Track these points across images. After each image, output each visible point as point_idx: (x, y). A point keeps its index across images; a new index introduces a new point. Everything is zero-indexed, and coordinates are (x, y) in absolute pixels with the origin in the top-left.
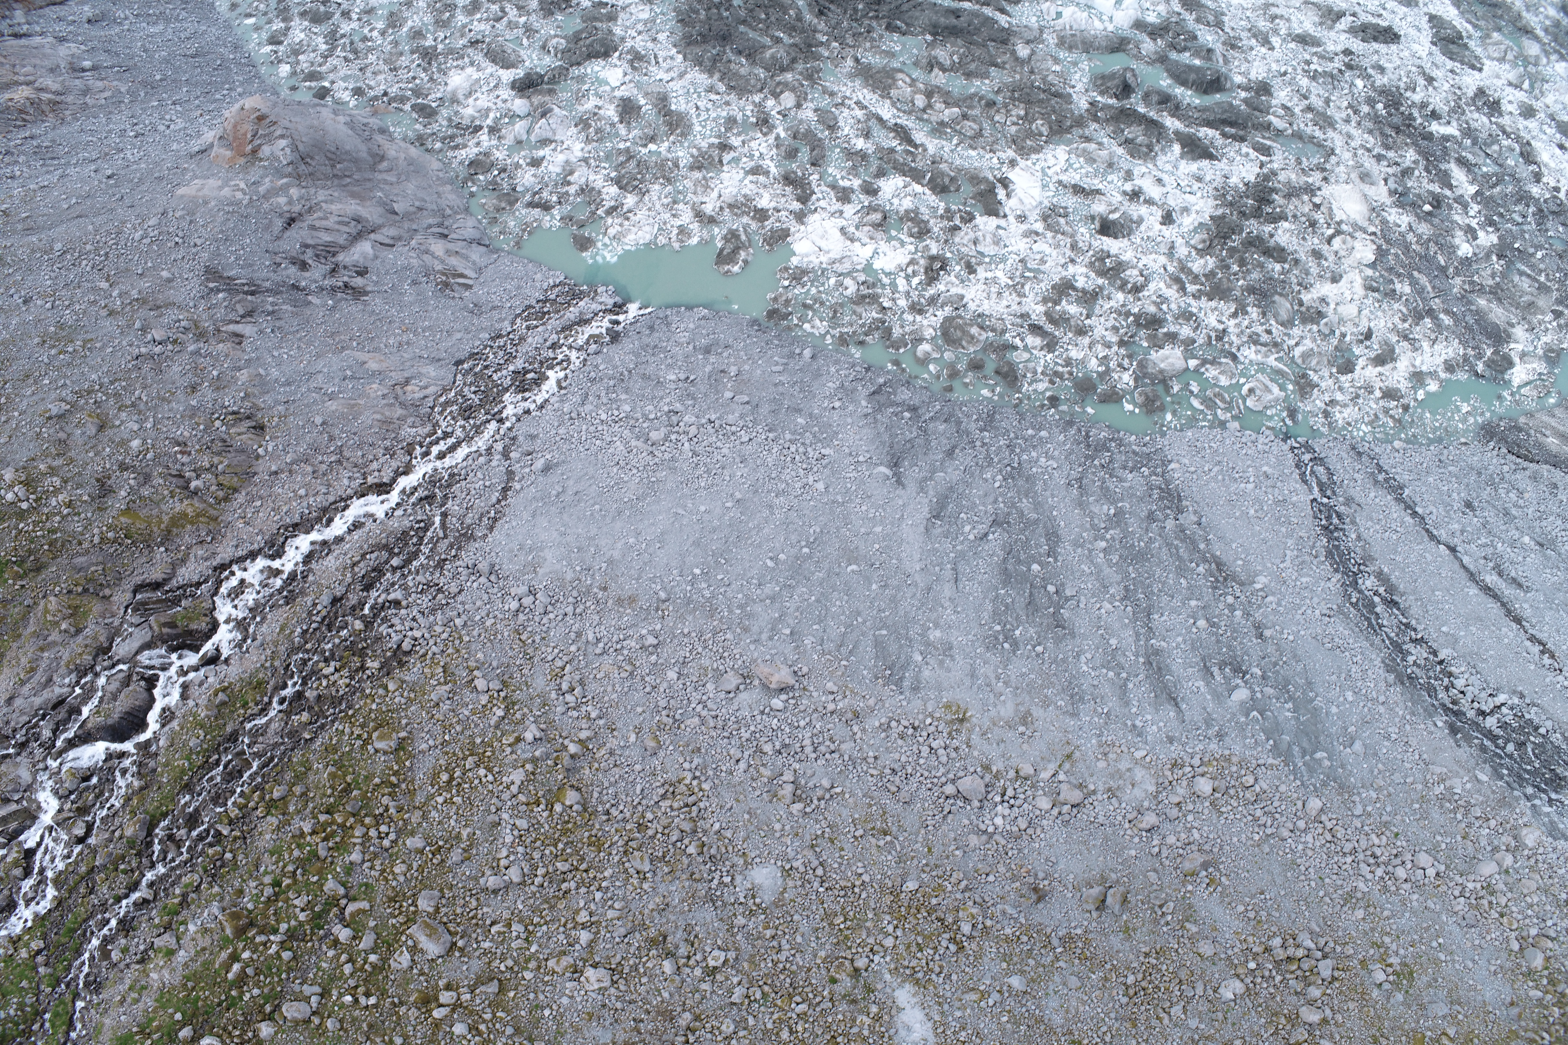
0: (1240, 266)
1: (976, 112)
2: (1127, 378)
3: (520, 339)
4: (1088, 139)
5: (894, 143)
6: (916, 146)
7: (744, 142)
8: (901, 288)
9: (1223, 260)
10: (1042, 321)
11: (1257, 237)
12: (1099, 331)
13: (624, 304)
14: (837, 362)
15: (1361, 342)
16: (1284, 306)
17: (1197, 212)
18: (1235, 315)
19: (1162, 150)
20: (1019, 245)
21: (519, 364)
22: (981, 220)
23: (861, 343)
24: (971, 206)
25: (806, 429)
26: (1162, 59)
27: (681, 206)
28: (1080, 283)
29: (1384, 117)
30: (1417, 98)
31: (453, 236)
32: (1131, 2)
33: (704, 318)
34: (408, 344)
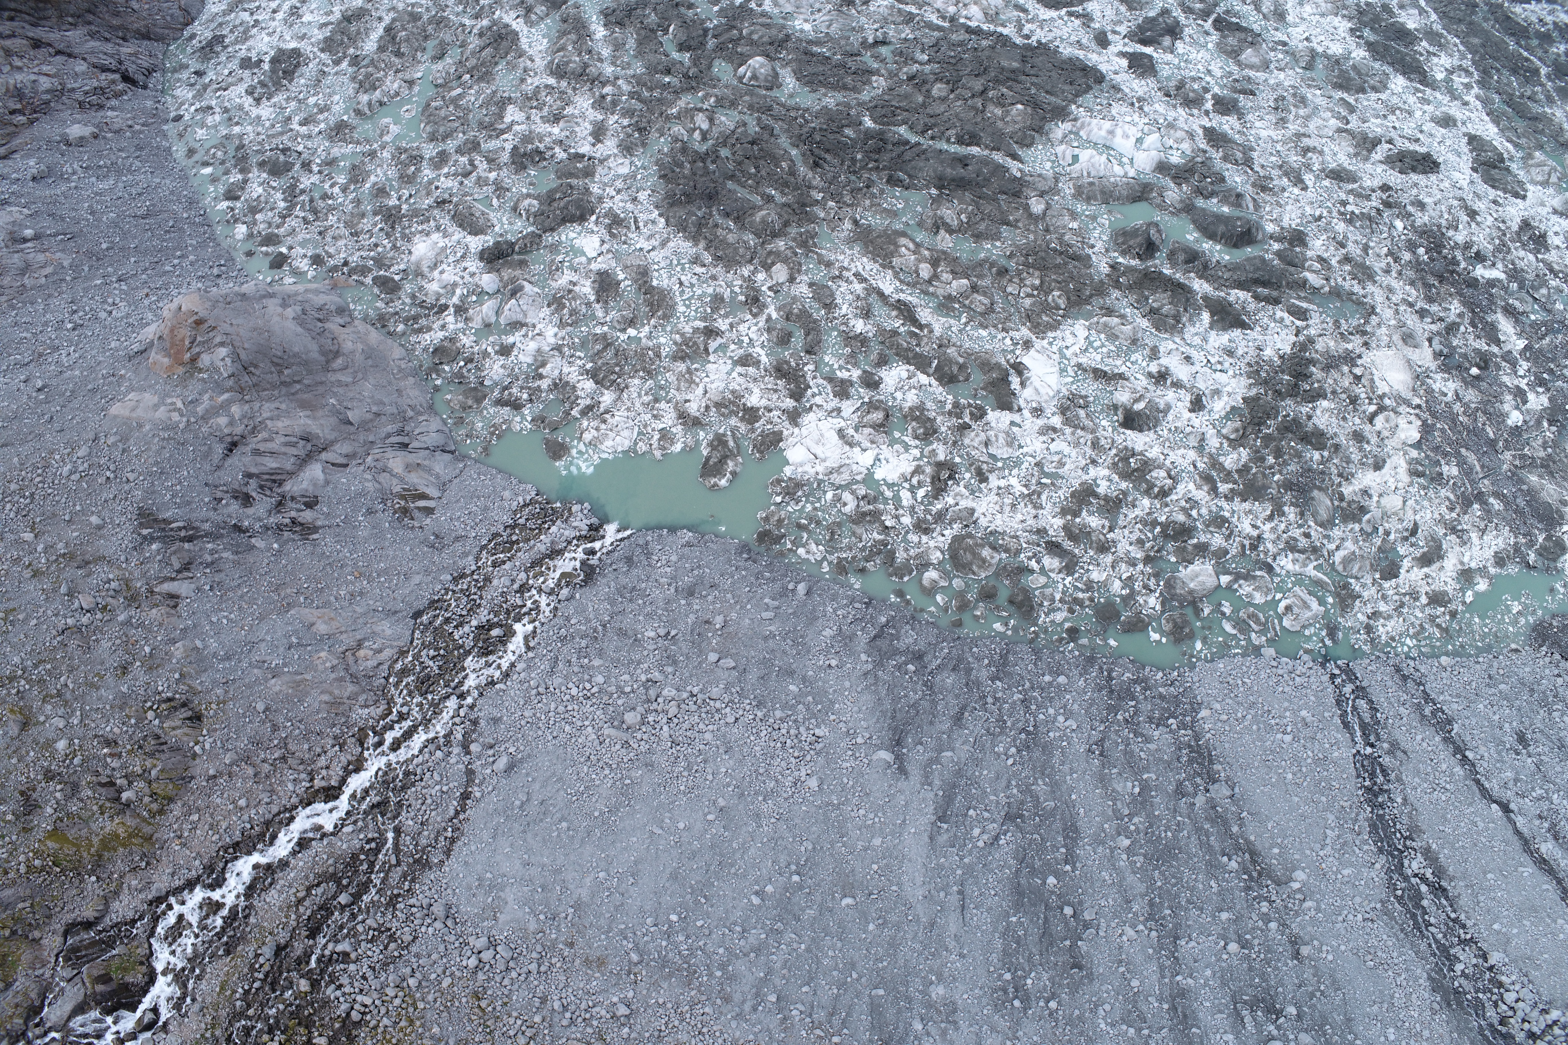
0: (1276, 458)
1: (987, 282)
2: (1153, 601)
3: (485, 580)
4: (1109, 312)
5: (897, 324)
6: (921, 327)
7: (731, 326)
8: (905, 503)
9: (1257, 452)
10: (1061, 537)
11: (1294, 420)
12: (1123, 547)
13: (601, 526)
14: (834, 598)
15: (1406, 539)
16: (1323, 502)
17: (1229, 394)
18: (1270, 518)
19: (1190, 320)
20: (1034, 445)
21: (483, 616)
22: (992, 416)
23: (863, 571)
24: (983, 398)
25: (799, 698)
26: (1188, 208)
27: (663, 405)
28: (1102, 490)
29: (1426, 264)
30: (1460, 237)
31: (415, 444)
32: (1153, 139)
33: (688, 544)
34: (361, 594)
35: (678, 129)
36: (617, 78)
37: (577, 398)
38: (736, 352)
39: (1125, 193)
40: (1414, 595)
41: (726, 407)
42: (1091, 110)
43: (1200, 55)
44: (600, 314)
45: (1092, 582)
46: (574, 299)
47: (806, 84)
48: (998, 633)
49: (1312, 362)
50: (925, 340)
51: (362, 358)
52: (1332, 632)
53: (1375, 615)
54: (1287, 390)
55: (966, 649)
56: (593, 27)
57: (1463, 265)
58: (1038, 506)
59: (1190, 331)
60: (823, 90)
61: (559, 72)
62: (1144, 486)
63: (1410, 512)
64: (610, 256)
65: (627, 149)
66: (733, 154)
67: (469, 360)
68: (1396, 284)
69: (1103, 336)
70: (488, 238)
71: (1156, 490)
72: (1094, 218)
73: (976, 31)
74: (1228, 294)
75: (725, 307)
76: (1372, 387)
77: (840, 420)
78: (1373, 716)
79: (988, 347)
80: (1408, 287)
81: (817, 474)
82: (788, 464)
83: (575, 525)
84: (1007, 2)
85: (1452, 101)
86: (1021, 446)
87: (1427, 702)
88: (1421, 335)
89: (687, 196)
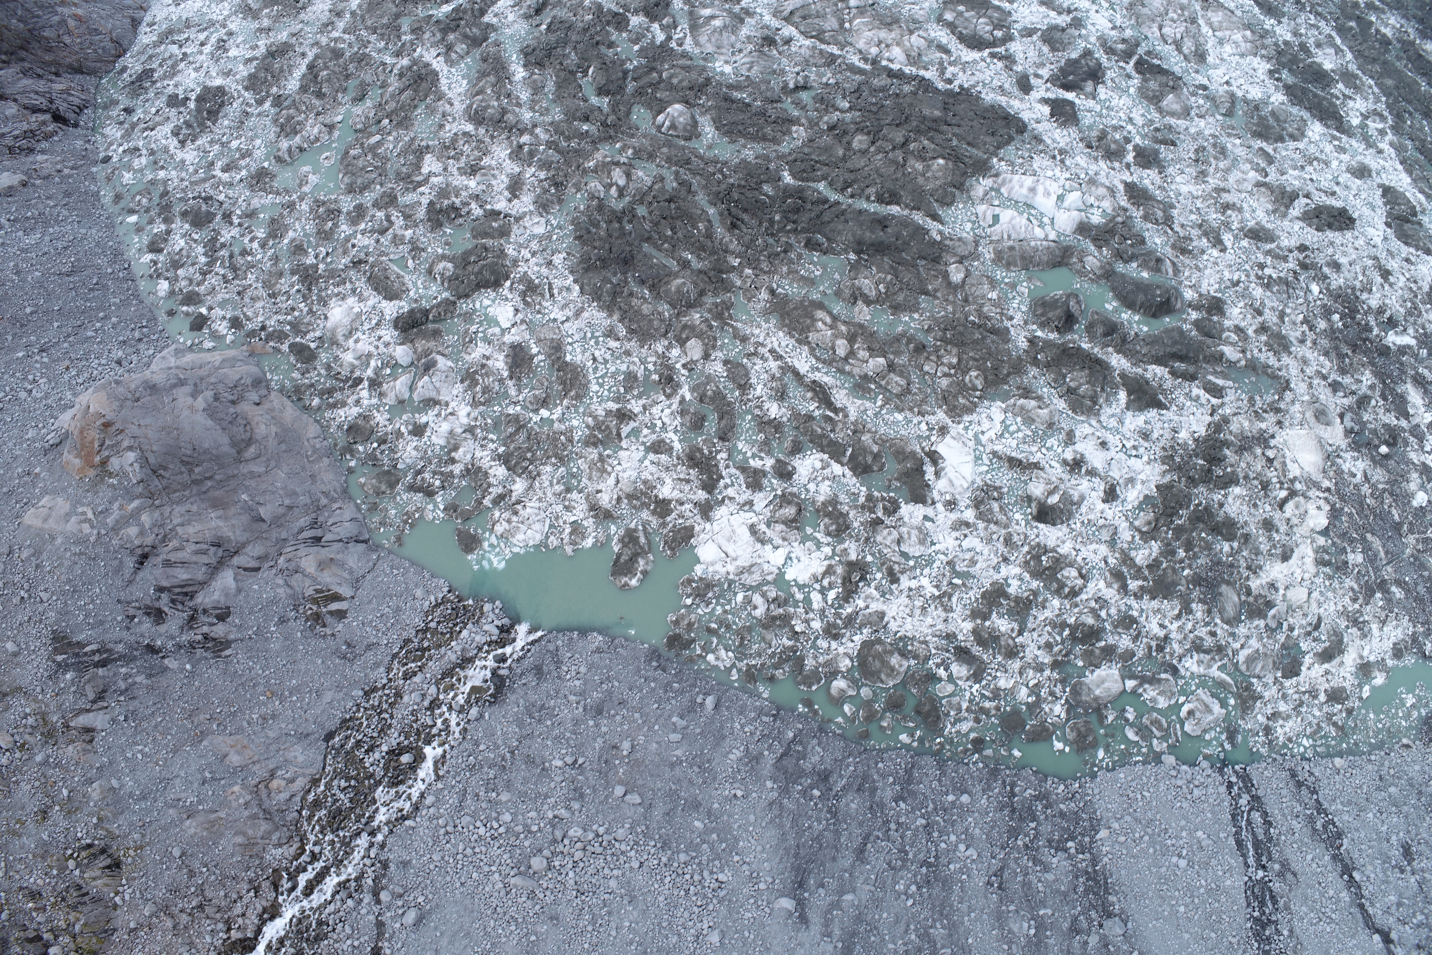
0: (1186, 551)
1: (902, 360)
2: (1059, 709)
3: (396, 695)
4: (1027, 393)
5: (813, 406)
6: (836, 411)
8: (815, 606)
9: (1169, 544)
11: (1206, 508)
13: (512, 626)
14: (742, 711)
15: (1309, 634)
16: (1231, 598)
17: (1143, 482)
18: (1178, 617)
19: (1107, 400)
23: (772, 679)
24: (896, 490)
25: (704, 836)
26: (1108, 275)
27: (574, 495)
28: (1012, 590)
29: (1341, 331)
30: (1374, 302)
31: (328, 537)
32: (1073, 198)
33: (598, 650)
34: (274, 717)
36: (535, 126)
37: (490, 485)
39: (1045, 258)
40: (1313, 693)
41: (637, 499)
42: (1012, 164)
43: (1122, 102)
44: (513, 392)
45: (999, 689)
46: (487, 375)
47: (726, 134)
48: (904, 746)
49: (1226, 444)
50: (840, 425)
51: (275, 443)
53: (1275, 716)
54: (1201, 477)
55: (872, 763)
56: (513, 67)
57: (1376, 331)
58: (948, 609)
59: (1107, 411)
60: (742, 141)
61: (477, 117)
62: (1055, 585)
63: (1314, 605)
64: (524, 327)
65: (543, 206)
66: (650, 213)
67: (382, 441)
68: (1311, 355)
69: (1019, 419)
70: (403, 303)
71: (1067, 590)
72: (1013, 286)
73: (899, 75)
74: (1146, 370)
75: (638, 387)
76: (1284, 471)
77: (752, 514)
78: (1267, 832)
79: (903, 432)
80: (1322, 358)
81: (728, 573)
82: (699, 562)
83: (486, 627)
84: (930, 42)
85: (1367, 149)
86: (933, 544)
87: (1319, 813)
88: (1333, 413)
89: (603, 261)
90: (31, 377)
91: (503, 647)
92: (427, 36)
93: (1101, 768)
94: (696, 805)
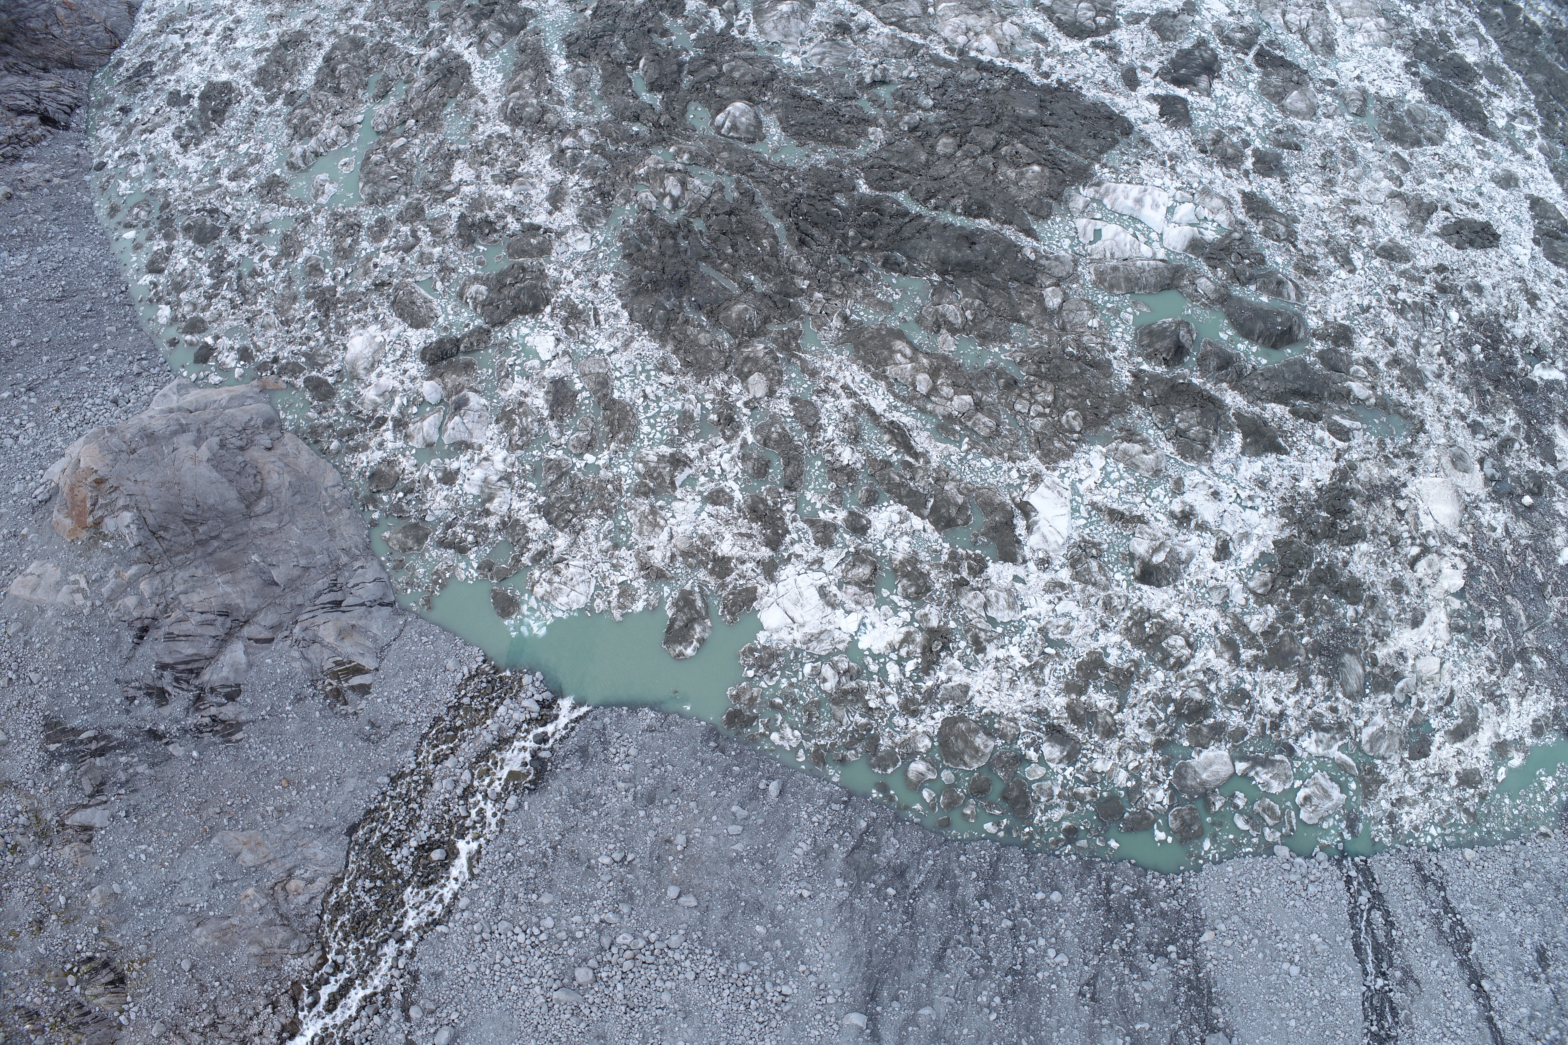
0: (1306, 616)
1: (990, 398)
2: (1161, 795)
3: (426, 781)
4: (1130, 435)
5: (890, 450)
6: (916, 456)
7: (701, 451)
8: (892, 678)
9: (1287, 608)
11: (1329, 567)
13: (554, 701)
14: (810, 797)
15: (1440, 709)
16: (1354, 669)
17: (1259, 538)
18: (1296, 691)
19: (1220, 443)
24: (984, 546)
25: (766, 943)
26: (1223, 299)
27: (623, 552)
28: (1111, 661)
29: (1482, 364)
30: (1520, 330)
31: (350, 600)
32: (1185, 211)
33: (650, 729)
34: (290, 809)
35: (646, 195)
36: (579, 127)
37: (528, 541)
38: (705, 485)
39: (1152, 280)
40: (1443, 776)
41: (694, 556)
42: (1116, 171)
43: (1240, 99)
44: (554, 434)
46: (525, 414)
47: (793, 136)
49: (1353, 493)
50: (921, 473)
51: (289, 494)
52: (1352, 822)
53: (1400, 802)
54: (1323, 531)
55: (953, 855)
56: (554, 59)
57: (1521, 364)
59: (1220, 456)
60: (813, 144)
61: (513, 117)
62: (1159, 655)
63: (1446, 677)
65: (587, 220)
66: (708, 227)
67: (408, 490)
68: (1448, 392)
69: (1121, 466)
70: (431, 332)
71: (1172, 661)
72: (1116, 312)
73: (988, 68)
74: (1264, 409)
75: (694, 428)
76: (1416, 524)
77: (822, 574)
78: (1388, 934)
79: (991, 480)
80: (1460, 395)
81: (795, 641)
82: (762, 629)
83: (525, 703)
84: (1024, 29)
85: (1513, 155)
86: (1024, 608)
87: (1446, 913)
88: (1472, 456)
89: (655, 283)
90: (17, 421)
91: (545, 725)
92: (457, 23)
93: (1206, 861)
94: (758, 907)
